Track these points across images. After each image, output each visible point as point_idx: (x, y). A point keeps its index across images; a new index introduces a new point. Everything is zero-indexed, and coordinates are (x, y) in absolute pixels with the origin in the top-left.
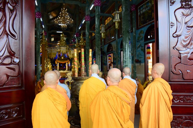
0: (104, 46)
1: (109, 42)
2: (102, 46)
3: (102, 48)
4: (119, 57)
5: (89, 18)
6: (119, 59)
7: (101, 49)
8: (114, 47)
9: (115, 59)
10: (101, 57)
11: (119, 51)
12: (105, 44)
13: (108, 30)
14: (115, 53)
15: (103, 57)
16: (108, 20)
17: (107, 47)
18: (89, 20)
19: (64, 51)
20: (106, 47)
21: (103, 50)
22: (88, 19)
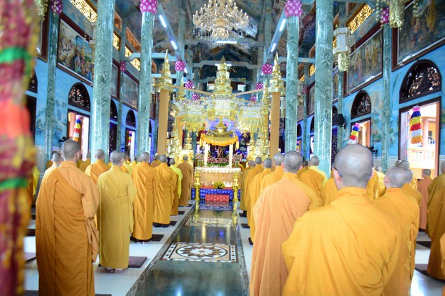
0: (344, 100)
1: (358, 86)
2: (336, 101)
3: (336, 105)
4: (391, 131)
5: (297, 8)
6: (394, 138)
7: (335, 109)
8: (377, 100)
9: (379, 137)
10: (335, 131)
11: (395, 113)
12: (345, 94)
13: (357, 51)
14: (380, 118)
15: (339, 132)
16: (356, 22)
17: (352, 102)
18: (296, 12)
19: (224, 112)
20: (348, 103)
21: (339, 112)
22: (294, 11)
